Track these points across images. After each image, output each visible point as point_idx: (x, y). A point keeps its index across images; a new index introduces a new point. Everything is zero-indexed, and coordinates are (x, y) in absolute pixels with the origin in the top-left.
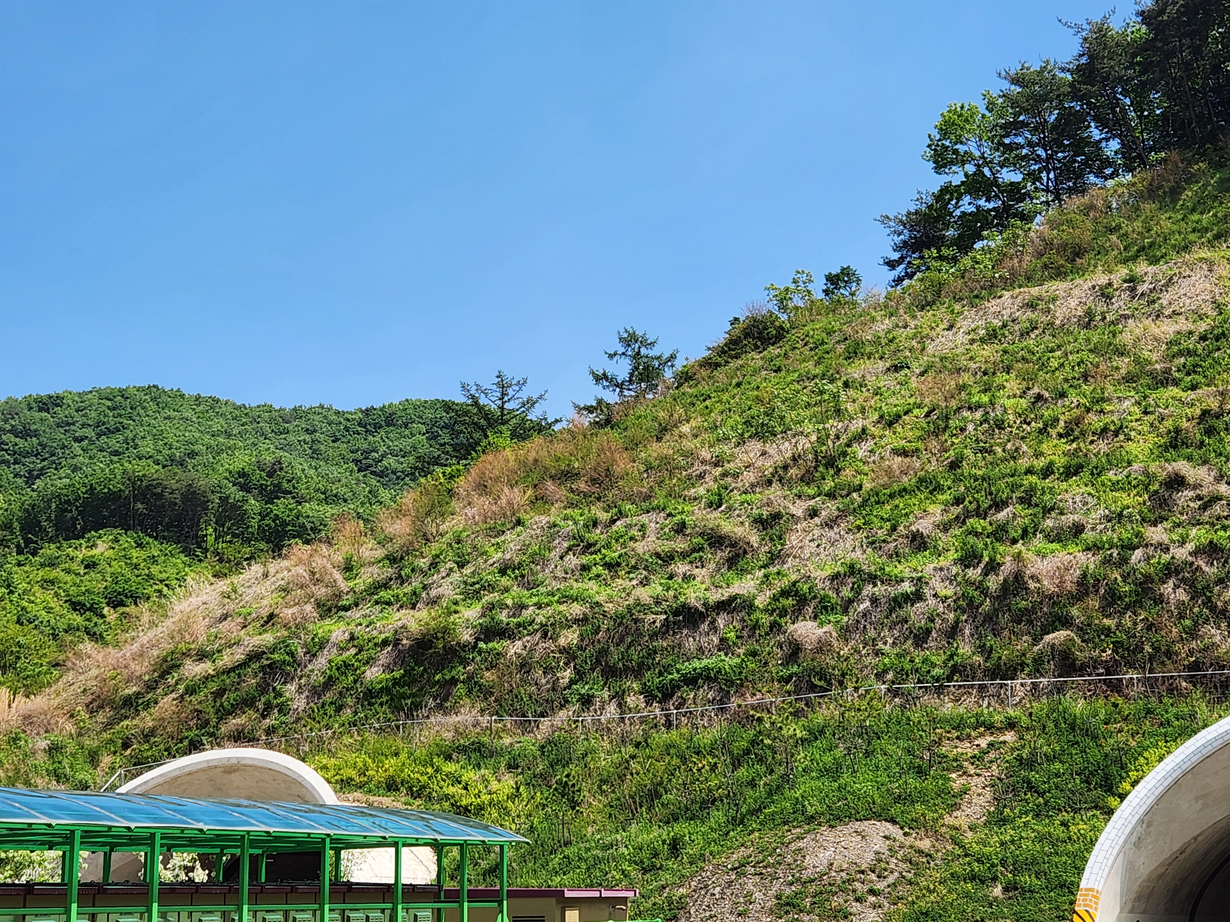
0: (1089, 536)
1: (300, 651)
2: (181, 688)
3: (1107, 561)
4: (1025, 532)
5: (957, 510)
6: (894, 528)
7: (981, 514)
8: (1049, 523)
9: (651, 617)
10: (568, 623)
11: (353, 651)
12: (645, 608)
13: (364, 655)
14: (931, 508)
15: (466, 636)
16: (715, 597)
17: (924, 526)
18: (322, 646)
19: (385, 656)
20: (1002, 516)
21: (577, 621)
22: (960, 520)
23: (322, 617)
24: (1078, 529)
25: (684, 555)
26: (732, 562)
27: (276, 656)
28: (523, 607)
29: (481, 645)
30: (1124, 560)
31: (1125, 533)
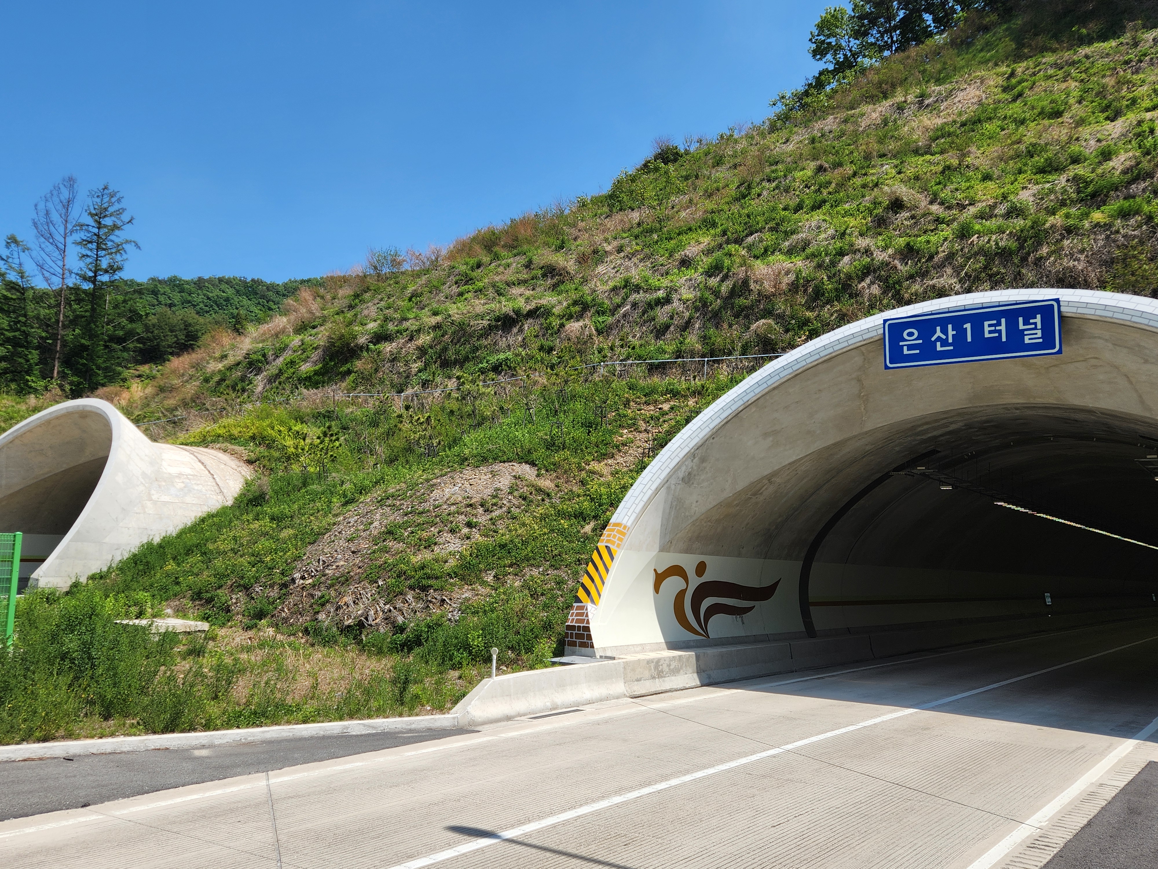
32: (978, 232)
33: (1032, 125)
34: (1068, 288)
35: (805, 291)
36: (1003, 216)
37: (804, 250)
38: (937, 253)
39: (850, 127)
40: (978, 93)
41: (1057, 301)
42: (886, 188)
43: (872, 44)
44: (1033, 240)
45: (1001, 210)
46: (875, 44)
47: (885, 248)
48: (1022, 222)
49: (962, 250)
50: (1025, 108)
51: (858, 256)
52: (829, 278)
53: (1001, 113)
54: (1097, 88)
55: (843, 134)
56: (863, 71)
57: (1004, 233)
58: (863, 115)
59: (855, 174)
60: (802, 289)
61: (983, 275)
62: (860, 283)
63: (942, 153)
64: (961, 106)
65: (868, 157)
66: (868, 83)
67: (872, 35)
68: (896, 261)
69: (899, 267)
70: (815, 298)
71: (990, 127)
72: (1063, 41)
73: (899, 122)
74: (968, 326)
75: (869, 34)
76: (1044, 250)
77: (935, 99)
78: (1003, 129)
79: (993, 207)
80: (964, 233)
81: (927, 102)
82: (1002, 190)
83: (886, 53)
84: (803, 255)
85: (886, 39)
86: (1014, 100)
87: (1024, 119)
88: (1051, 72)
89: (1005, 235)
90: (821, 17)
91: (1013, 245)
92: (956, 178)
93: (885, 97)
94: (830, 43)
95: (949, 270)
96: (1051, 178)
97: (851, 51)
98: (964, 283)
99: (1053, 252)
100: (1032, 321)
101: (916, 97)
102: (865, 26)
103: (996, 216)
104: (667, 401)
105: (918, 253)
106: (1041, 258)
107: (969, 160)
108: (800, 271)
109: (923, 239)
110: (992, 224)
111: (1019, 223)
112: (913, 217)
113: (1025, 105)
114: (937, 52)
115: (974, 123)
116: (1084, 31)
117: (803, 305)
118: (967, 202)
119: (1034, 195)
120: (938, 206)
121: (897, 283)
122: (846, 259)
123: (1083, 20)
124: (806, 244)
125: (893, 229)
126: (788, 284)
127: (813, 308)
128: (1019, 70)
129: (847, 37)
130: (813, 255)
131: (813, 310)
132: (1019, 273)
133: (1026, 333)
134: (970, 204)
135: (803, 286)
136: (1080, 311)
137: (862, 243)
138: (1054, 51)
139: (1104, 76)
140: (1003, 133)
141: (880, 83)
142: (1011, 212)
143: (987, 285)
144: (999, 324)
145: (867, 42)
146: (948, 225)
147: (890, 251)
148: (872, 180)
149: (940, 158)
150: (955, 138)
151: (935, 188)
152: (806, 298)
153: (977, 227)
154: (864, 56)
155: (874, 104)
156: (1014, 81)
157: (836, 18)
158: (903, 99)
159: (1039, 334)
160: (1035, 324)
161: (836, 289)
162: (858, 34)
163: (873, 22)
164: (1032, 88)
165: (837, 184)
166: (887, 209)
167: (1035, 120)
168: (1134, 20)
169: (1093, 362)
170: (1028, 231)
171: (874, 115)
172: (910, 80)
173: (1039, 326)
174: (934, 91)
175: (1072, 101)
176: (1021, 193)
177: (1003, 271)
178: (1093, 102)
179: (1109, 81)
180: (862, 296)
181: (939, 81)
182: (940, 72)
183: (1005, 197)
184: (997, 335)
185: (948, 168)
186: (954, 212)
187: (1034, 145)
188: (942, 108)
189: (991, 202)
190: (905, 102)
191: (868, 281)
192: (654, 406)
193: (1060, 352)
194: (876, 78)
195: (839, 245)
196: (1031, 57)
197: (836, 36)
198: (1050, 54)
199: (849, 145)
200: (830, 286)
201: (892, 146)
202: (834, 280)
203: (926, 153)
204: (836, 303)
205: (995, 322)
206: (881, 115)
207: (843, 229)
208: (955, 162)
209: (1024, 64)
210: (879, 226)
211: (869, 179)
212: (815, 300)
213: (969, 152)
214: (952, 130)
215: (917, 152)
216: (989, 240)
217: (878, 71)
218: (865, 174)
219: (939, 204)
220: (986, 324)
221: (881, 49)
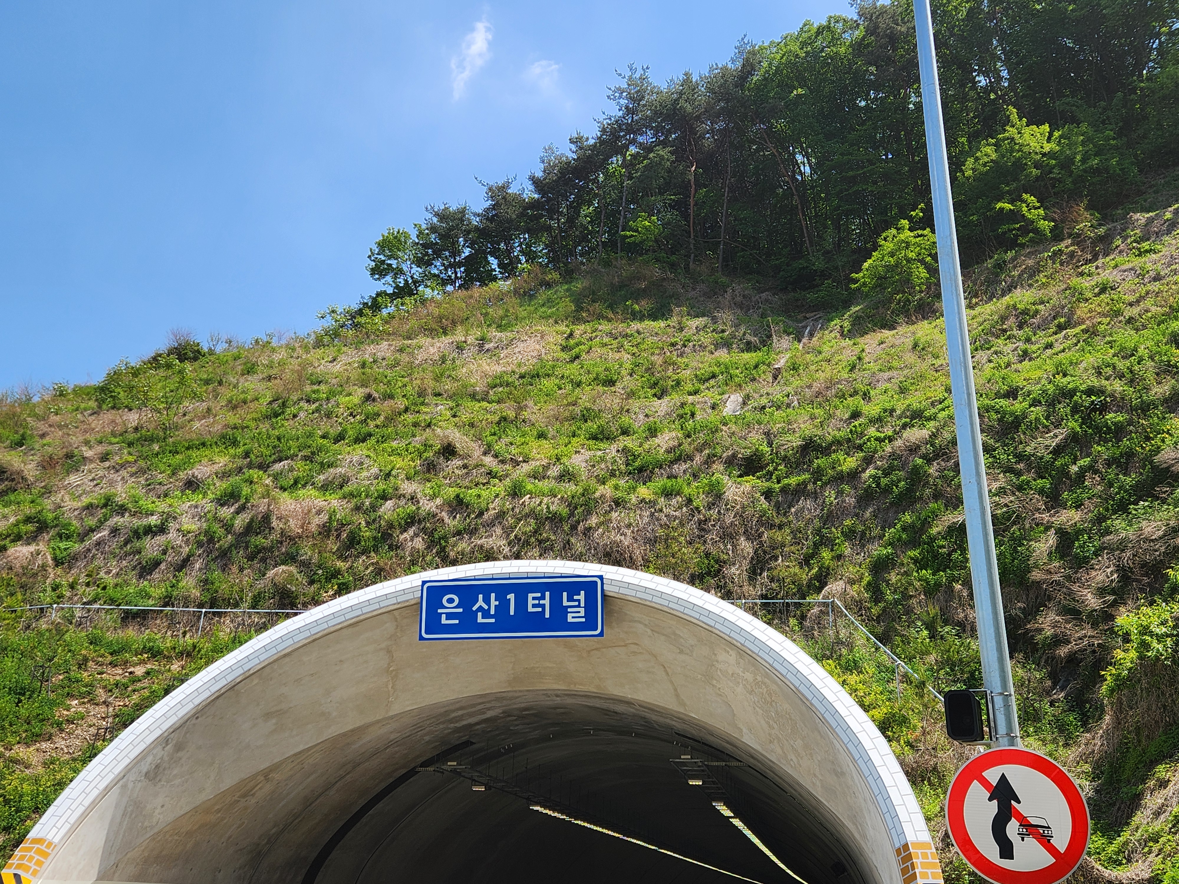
32: (531, 493)
33: (588, 388)
34: (614, 565)
35: (338, 536)
36: (555, 478)
37: (341, 487)
38: (487, 510)
39: (404, 358)
40: (537, 347)
41: (601, 577)
42: (439, 430)
43: (435, 275)
44: (583, 508)
45: (554, 471)
46: (438, 276)
47: (433, 497)
48: (574, 487)
49: (513, 509)
50: (582, 371)
51: (403, 502)
52: (368, 523)
53: (558, 372)
54: (646, 365)
55: (397, 363)
56: (424, 301)
57: (555, 496)
58: (420, 347)
59: (406, 410)
60: (335, 534)
61: (533, 539)
62: (402, 533)
63: (499, 402)
64: (521, 357)
65: (422, 393)
66: (428, 315)
67: (436, 266)
68: (443, 513)
69: (447, 520)
70: (348, 546)
71: (548, 384)
72: (617, 313)
73: (458, 362)
74: (511, 597)
75: (432, 264)
76: (593, 521)
77: (496, 345)
78: (560, 389)
79: (546, 468)
80: (516, 492)
81: (487, 346)
82: (556, 451)
83: (449, 288)
84: (340, 493)
85: (450, 273)
86: (572, 361)
87: (580, 382)
88: (606, 340)
89: (556, 499)
90: (383, 236)
91: (564, 511)
92: (512, 431)
93: (445, 333)
94: (391, 265)
95: (498, 530)
96: (602, 445)
97: (412, 277)
98: (514, 546)
99: (602, 523)
100: (575, 597)
101: (477, 339)
102: (429, 256)
103: (548, 478)
104: (142, 662)
105: (467, 507)
106: (590, 528)
107: (525, 414)
108: (334, 511)
109: (474, 492)
110: (544, 485)
111: (570, 488)
112: (465, 466)
113: (582, 367)
114: (500, 298)
115: (533, 377)
116: (636, 307)
117: (334, 553)
118: (521, 459)
119: (586, 461)
120: (492, 459)
121: (443, 538)
122: (389, 504)
123: (637, 296)
124: (345, 481)
125: (443, 477)
126: (319, 525)
127: (346, 557)
128: (577, 333)
129: (409, 263)
130: (352, 495)
131: (345, 559)
132: (568, 542)
133: (569, 610)
134: (524, 461)
135: (336, 530)
136: (622, 591)
137: (408, 488)
138: (609, 320)
139: (653, 354)
140: (560, 392)
141: (441, 317)
142: (564, 476)
143: (536, 552)
144: (543, 597)
145: (430, 272)
146: (500, 480)
147: (438, 501)
148: (425, 420)
149: (497, 407)
150: (513, 388)
151: (489, 438)
152: (338, 544)
153: (529, 487)
154: (426, 286)
155: (433, 338)
156: (572, 342)
157: (399, 240)
158: (463, 339)
159: (582, 614)
160: (579, 601)
161: (375, 538)
162: (419, 262)
163: (438, 254)
164: (588, 352)
165: (386, 418)
166: (438, 453)
167: (590, 384)
168: (680, 306)
169: (633, 648)
170: (579, 498)
171: (432, 350)
172: (472, 320)
173: (582, 604)
174: (495, 337)
175: (624, 372)
176: (573, 456)
177: (553, 538)
178: (643, 377)
179: (658, 360)
180: (403, 549)
181: (500, 327)
182: (502, 318)
183: (558, 459)
184: (540, 609)
185: (504, 419)
186: (507, 467)
187: (588, 410)
188: (502, 355)
189: (545, 462)
190: (465, 342)
191: (411, 532)
192: (123, 669)
193: (601, 634)
194: (436, 312)
195: (382, 486)
196: (588, 322)
197: (397, 259)
198: (606, 322)
199: (402, 377)
200: (367, 534)
201: (448, 386)
202: (373, 527)
203: (483, 400)
204: (373, 554)
205: (539, 595)
206: (439, 351)
207: (389, 467)
208: (511, 414)
209: (582, 327)
210: (429, 471)
211: (421, 417)
212: (348, 548)
213: (526, 405)
214: (510, 380)
215: (473, 396)
216: (541, 502)
217: (439, 305)
218: (418, 412)
219: (492, 456)
220: (531, 596)
221: (444, 283)
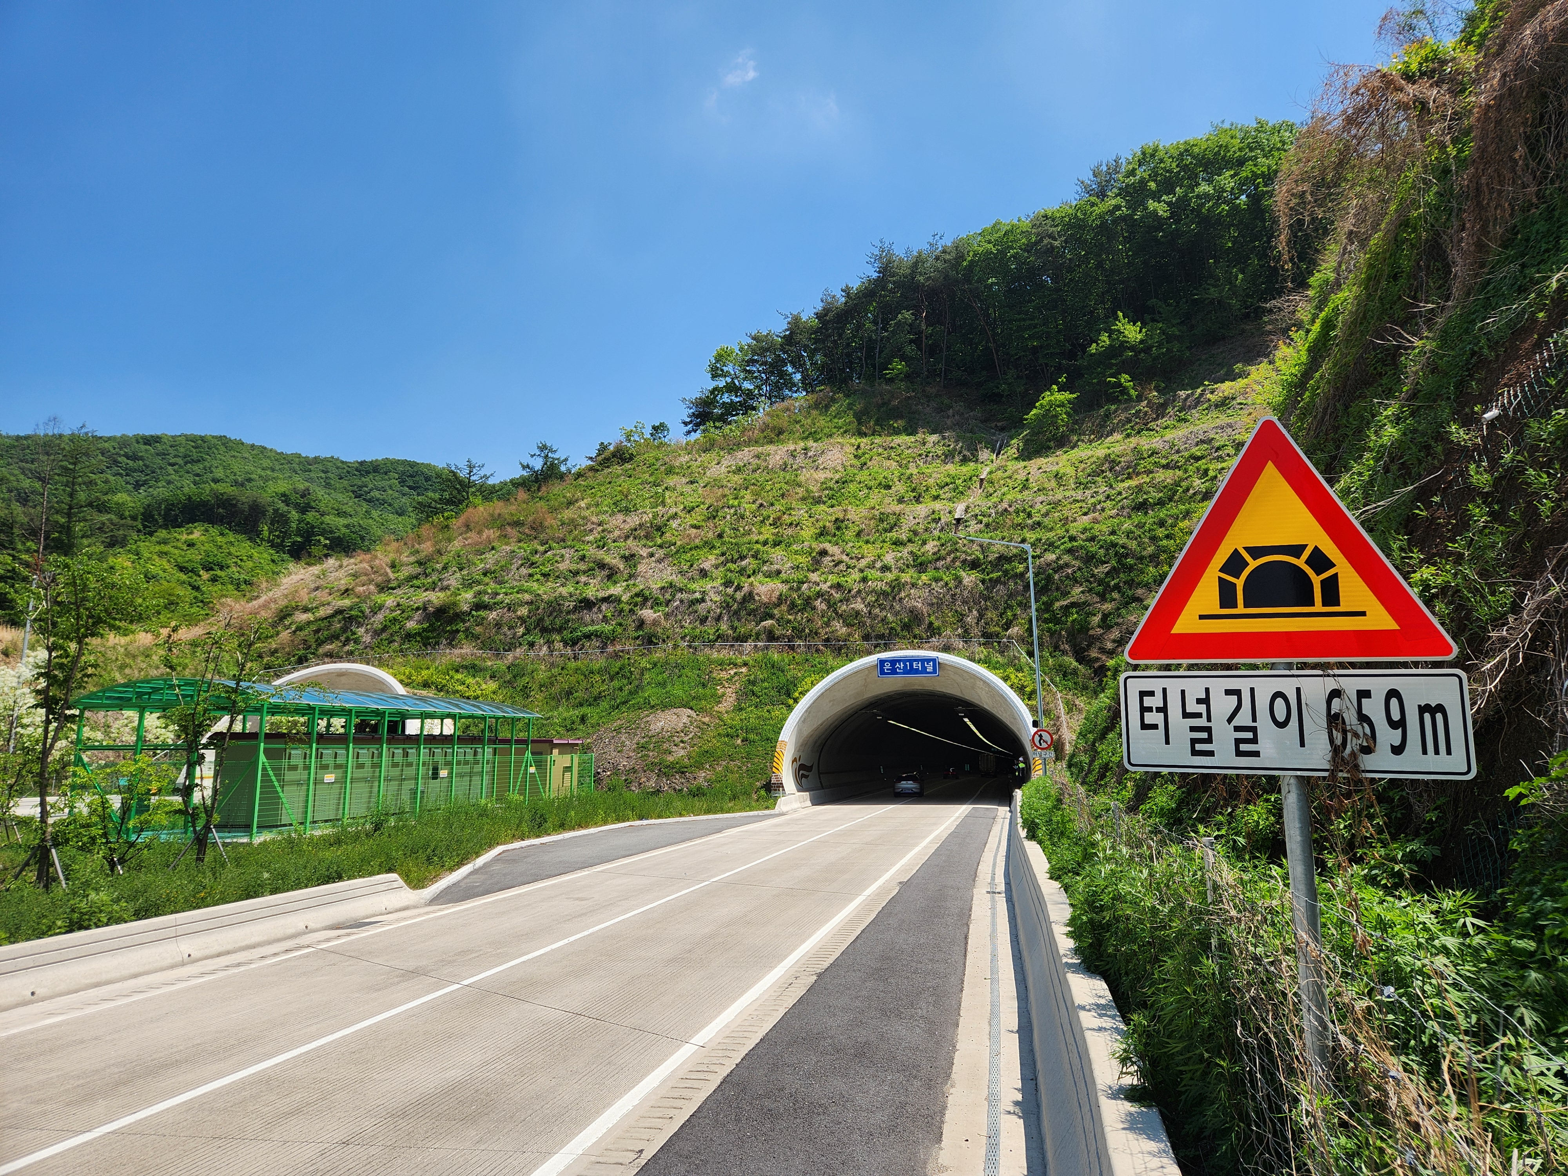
0: (783, 576)
1: (367, 611)
2: (293, 627)
3: (791, 589)
4: (754, 572)
5: (722, 559)
6: (692, 566)
7: (734, 561)
8: (765, 568)
9: (567, 604)
10: (522, 604)
11: (399, 612)
12: (563, 598)
13: (405, 615)
14: (710, 557)
15: (465, 608)
16: (601, 595)
17: (706, 566)
18: (380, 609)
19: (418, 615)
20: (743, 563)
21: (527, 603)
22: (724, 564)
23: (379, 592)
24: (779, 572)
25: (585, 572)
26: (609, 577)
27: (353, 613)
28: (497, 594)
29: (474, 613)
30: (799, 589)
31: (800, 575)
39: (762, 463)
53: (858, 478)
64: (831, 463)
73: (794, 467)
77: (814, 454)
86: (862, 467)
188: (820, 462)
